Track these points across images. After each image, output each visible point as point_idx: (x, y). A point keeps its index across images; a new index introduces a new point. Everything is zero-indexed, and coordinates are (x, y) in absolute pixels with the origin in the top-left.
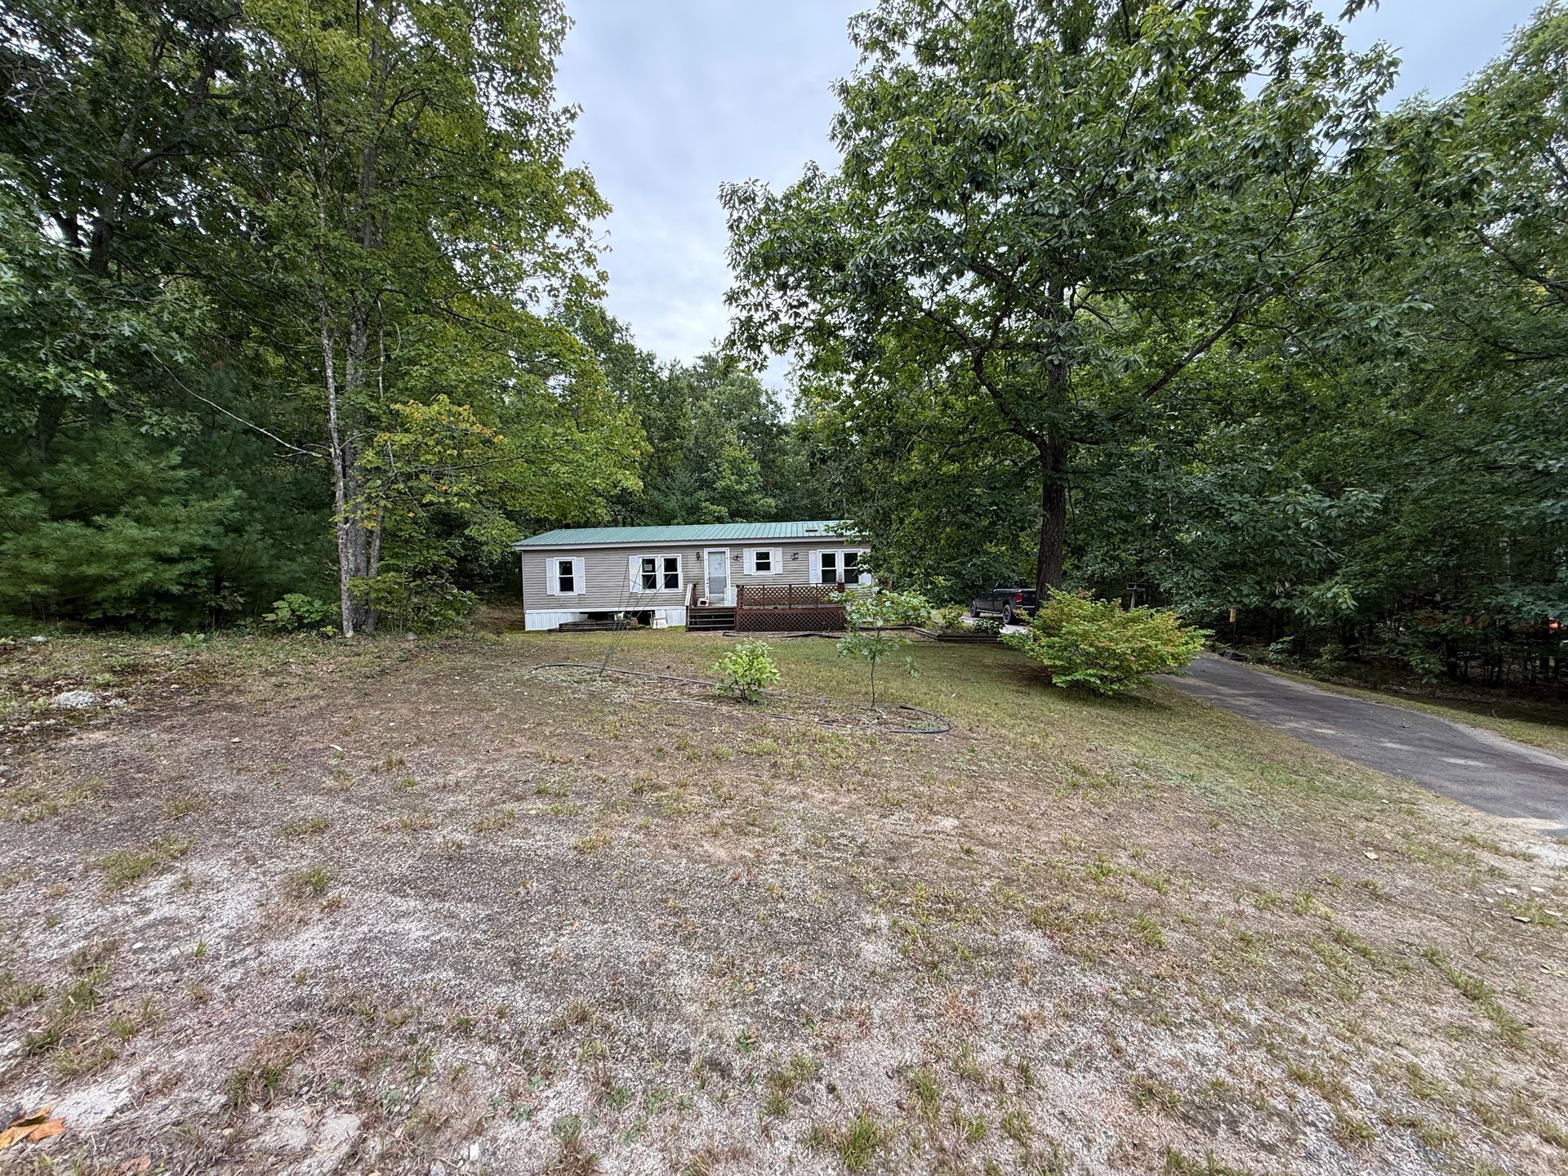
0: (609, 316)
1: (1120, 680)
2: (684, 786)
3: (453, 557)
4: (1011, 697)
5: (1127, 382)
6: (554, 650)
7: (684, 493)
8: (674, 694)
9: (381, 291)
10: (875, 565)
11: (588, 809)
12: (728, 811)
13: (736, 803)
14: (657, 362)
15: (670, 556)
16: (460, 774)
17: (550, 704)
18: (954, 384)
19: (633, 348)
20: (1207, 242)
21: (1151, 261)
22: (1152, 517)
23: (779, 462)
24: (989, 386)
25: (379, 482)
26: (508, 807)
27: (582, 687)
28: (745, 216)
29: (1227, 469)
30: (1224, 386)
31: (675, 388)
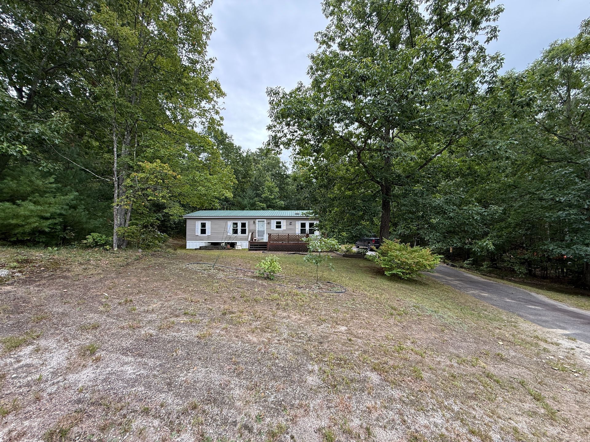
0: (225, 132)
1: (409, 274)
2: (242, 312)
3: (159, 220)
4: (369, 279)
5: (413, 164)
6: (196, 257)
7: (250, 198)
8: (241, 275)
9: (137, 120)
10: (321, 227)
11: (204, 321)
12: (259, 323)
13: (262, 319)
14: (242, 150)
15: (244, 222)
16: (154, 306)
17: (193, 278)
18: (350, 162)
19: (233, 144)
20: (440, 116)
21: (420, 122)
22: (421, 213)
23: (286, 188)
24: (363, 164)
25: (132, 191)
26: (172, 319)
27: (206, 272)
28: (275, 99)
29: (448, 197)
30: (447, 167)
31: (248, 159)
